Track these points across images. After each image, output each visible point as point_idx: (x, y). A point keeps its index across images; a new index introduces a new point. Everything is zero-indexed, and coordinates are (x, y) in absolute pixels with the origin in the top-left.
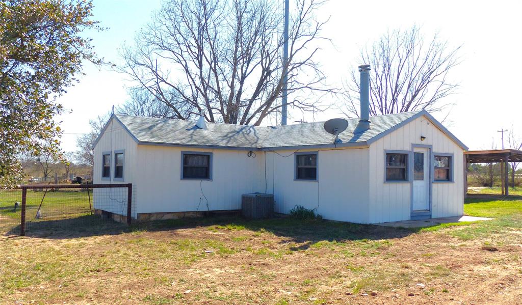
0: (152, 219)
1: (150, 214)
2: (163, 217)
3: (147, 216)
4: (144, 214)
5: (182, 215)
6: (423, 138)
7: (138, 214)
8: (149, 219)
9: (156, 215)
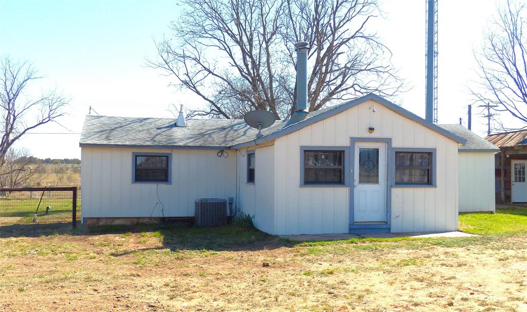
0: (101, 223)
1: (98, 219)
2: (113, 222)
3: (95, 220)
4: (92, 218)
5: (136, 221)
6: (371, 129)
7: (84, 218)
8: (97, 223)
9: (105, 220)
